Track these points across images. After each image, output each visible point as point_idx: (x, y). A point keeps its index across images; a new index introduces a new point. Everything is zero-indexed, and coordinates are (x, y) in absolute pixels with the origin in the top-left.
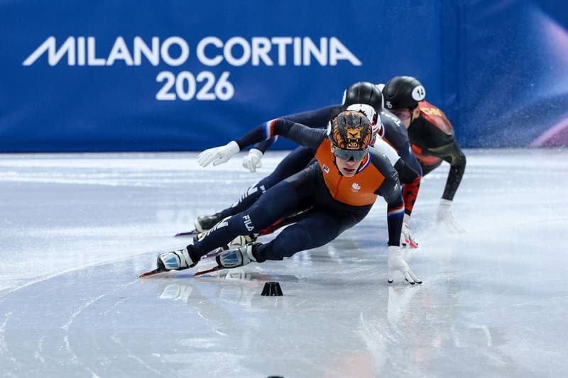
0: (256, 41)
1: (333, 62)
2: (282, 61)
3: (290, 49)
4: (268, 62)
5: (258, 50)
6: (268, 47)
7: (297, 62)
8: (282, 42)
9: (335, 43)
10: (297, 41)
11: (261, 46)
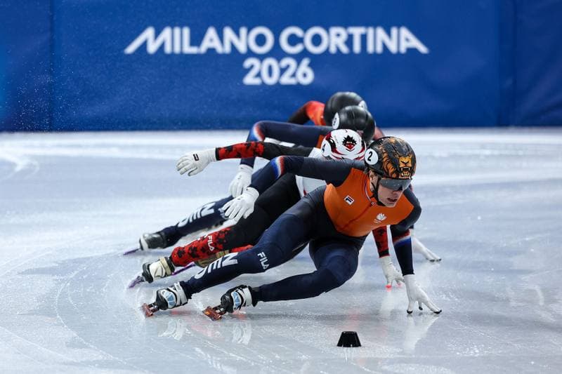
0: (334, 30)
1: (403, 50)
2: (357, 48)
3: (364, 38)
4: (344, 49)
5: (335, 39)
6: (344, 36)
7: (370, 49)
8: (357, 32)
9: (405, 32)
10: (370, 31)
11: (338, 35)
